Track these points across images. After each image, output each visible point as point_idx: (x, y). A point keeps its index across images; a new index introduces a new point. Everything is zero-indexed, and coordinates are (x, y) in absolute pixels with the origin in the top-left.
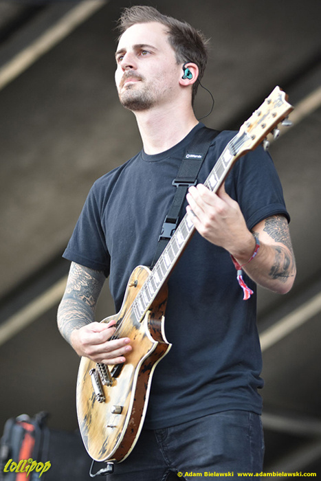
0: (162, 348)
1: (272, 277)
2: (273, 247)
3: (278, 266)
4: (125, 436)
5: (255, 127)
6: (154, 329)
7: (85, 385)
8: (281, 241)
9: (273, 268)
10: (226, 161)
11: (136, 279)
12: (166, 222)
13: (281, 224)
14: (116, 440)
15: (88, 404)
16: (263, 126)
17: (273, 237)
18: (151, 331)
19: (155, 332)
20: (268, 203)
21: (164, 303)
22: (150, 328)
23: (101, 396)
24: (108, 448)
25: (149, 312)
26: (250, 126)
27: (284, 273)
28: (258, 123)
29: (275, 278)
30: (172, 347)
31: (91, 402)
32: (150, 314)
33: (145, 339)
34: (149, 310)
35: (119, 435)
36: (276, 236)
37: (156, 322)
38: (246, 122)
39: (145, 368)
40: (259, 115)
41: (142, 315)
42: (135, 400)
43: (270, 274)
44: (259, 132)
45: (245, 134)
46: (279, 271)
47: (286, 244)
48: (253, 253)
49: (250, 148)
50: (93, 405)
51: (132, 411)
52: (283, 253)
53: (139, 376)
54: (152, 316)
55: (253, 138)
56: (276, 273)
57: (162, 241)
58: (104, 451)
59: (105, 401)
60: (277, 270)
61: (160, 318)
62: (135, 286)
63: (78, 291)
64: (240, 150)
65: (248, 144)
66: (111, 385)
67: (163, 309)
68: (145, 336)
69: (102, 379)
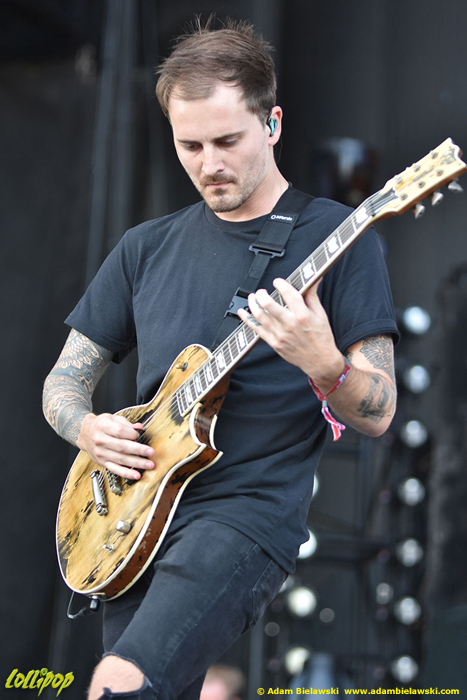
0: (209, 454)
1: (361, 413)
2: (368, 374)
3: (371, 401)
4: (128, 564)
5: (409, 185)
6: (201, 429)
7: (76, 492)
8: (382, 368)
9: (363, 403)
10: (359, 221)
11: (186, 361)
12: (238, 295)
13: (384, 345)
14: (114, 567)
15: (77, 517)
16: (421, 185)
17: (372, 362)
18: (197, 431)
19: (202, 434)
20: (375, 317)
21: (221, 398)
22: (196, 426)
23: (103, 506)
24: (98, 577)
25: (200, 405)
26: (400, 183)
27: (379, 412)
28: (415, 181)
29: (365, 416)
30: (222, 456)
31: (82, 515)
32: (200, 408)
33: (188, 438)
34: (201, 402)
35: (121, 561)
36: (376, 360)
37: (205, 420)
38: (396, 177)
39: (178, 478)
40: (417, 170)
41: (189, 408)
42: (154, 518)
43: (359, 410)
44: (414, 192)
45: (391, 191)
46: (372, 408)
47: (388, 372)
48: (340, 376)
49: (397, 210)
50: (85, 519)
51: (147, 532)
52: (381, 384)
53: (166, 487)
54: (202, 411)
55: (404, 197)
56: (369, 410)
57: (229, 318)
58: (91, 580)
59: (106, 515)
60: (369, 406)
61: (212, 417)
62: (184, 369)
63: (77, 369)
64: (381, 211)
65: (395, 206)
66: (120, 495)
67: (218, 406)
68: (189, 433)
69: (108, 484)
